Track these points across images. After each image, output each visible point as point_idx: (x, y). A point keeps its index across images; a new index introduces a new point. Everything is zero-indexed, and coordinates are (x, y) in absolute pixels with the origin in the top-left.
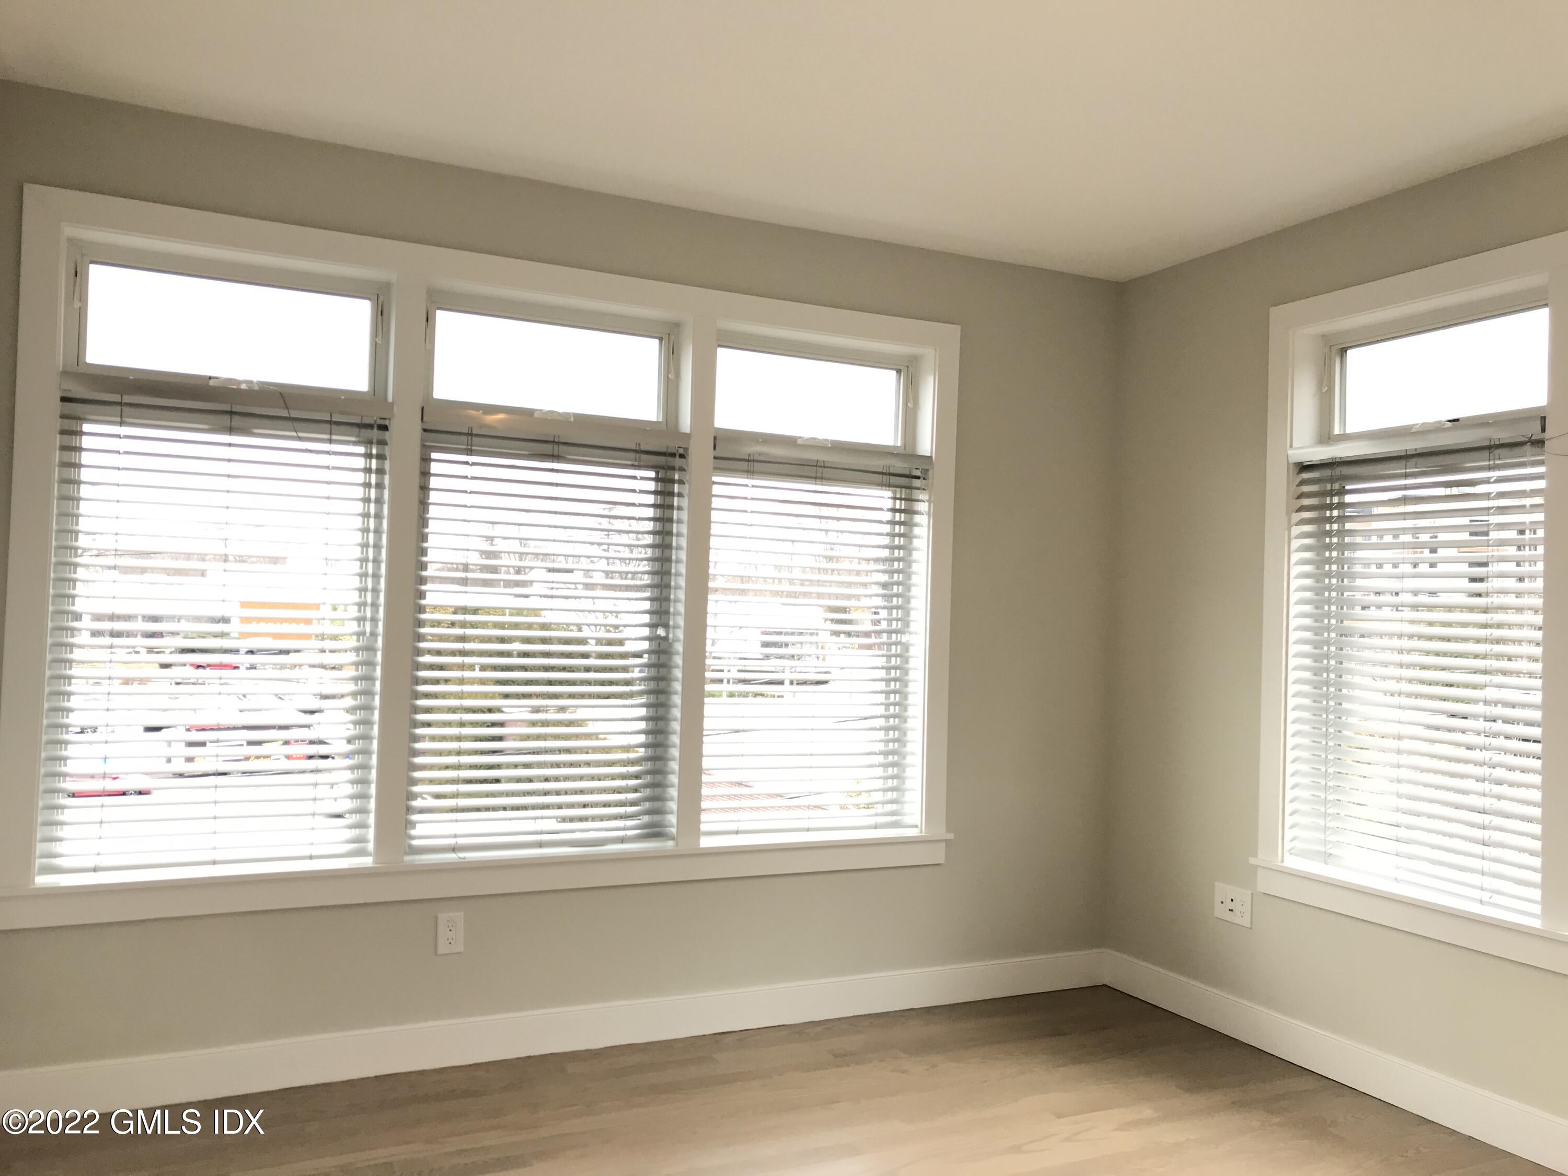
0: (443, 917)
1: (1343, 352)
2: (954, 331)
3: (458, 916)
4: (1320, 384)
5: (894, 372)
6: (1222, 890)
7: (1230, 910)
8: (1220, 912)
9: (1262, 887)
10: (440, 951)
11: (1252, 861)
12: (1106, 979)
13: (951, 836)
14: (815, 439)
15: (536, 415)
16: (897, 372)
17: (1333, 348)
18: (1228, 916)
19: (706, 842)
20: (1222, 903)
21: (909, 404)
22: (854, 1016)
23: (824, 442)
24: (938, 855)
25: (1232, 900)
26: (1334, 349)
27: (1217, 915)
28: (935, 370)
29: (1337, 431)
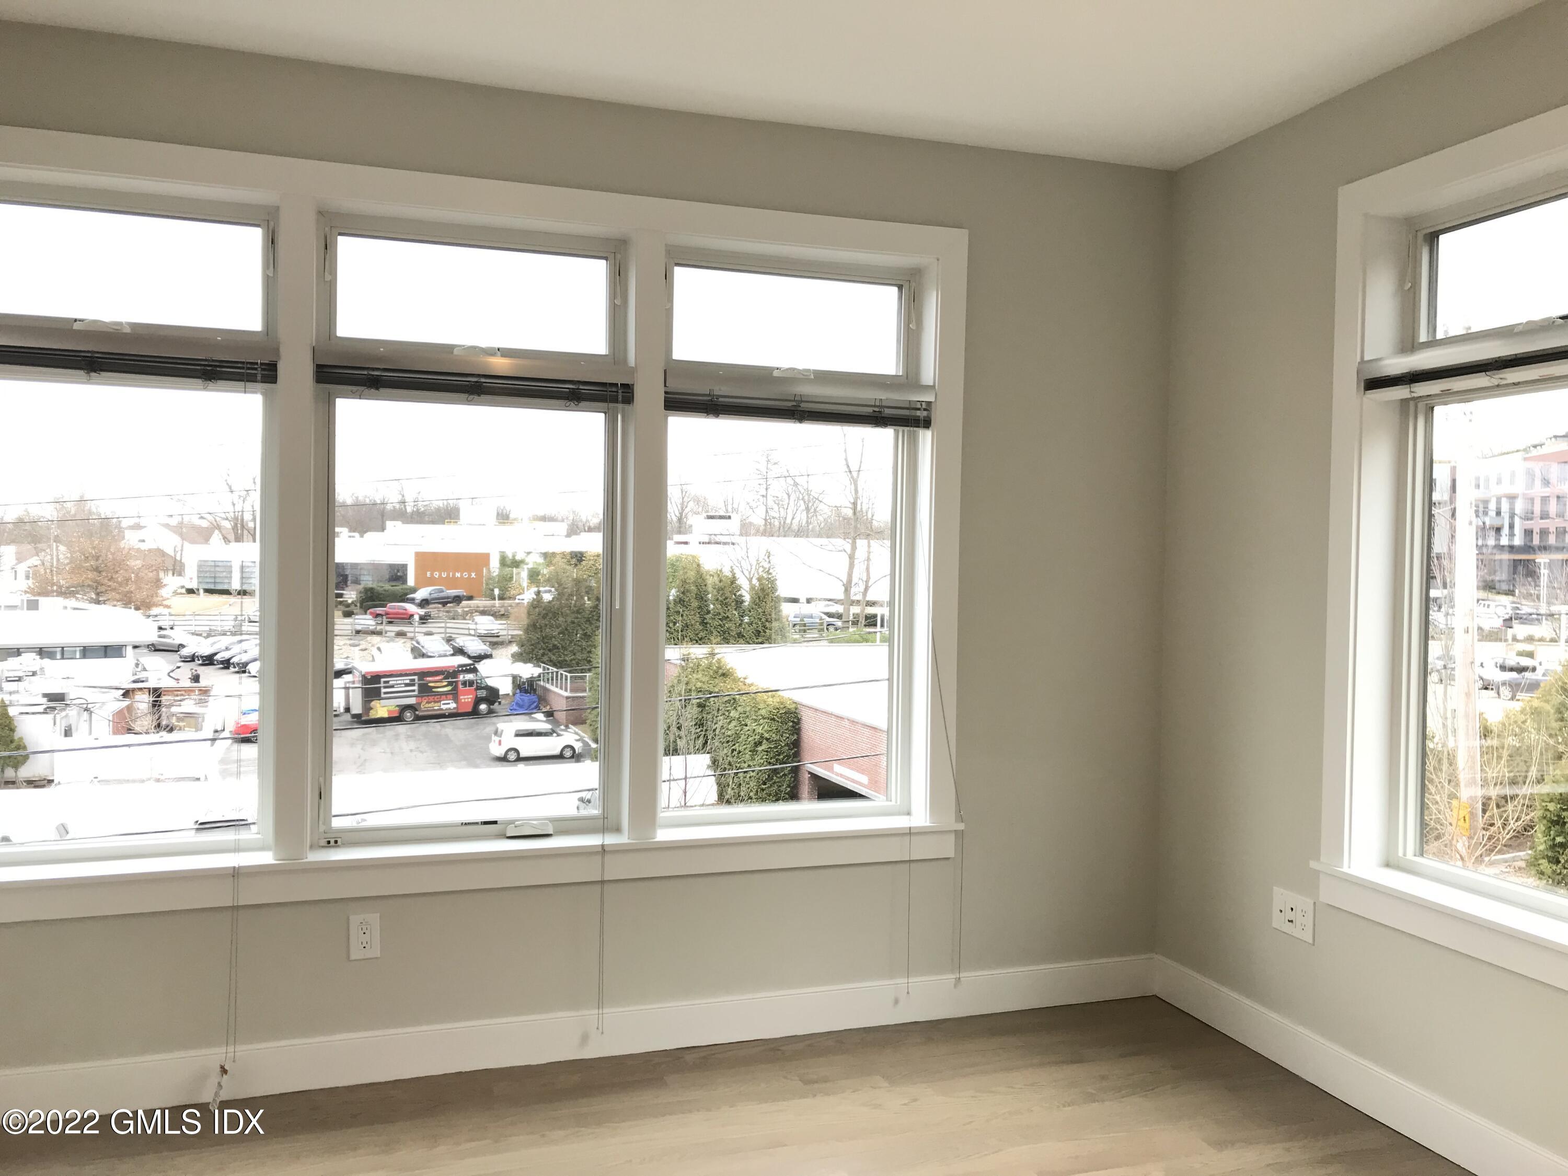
0: (355, 920)
1: (1432, 239)
2: (960, 237)
3: (374, 919)
4: (1401, 282)
5: (895, 289)
6: (1282, 897)
7: (1289, 921)
8: (1278, 921)
9: (1325, 896)
10: (353, 957)
11: (1313, 864)
12: (1156, 989)
13: (961, 826)
14: (794, 369)
15: (456, 351)
16: (899, 288)
17: (1419, 233)
18: (1287, 928)
19: (663, 835)
20: (1281, 911)
21: (911, 326)
22: (845, 1030)
23: (805, 374)
24: (947, 848)
25: (1292, 909)
26: (1420, 236)
27: (1275, 925)
28: (937, 285)
29: (1423, 337)
